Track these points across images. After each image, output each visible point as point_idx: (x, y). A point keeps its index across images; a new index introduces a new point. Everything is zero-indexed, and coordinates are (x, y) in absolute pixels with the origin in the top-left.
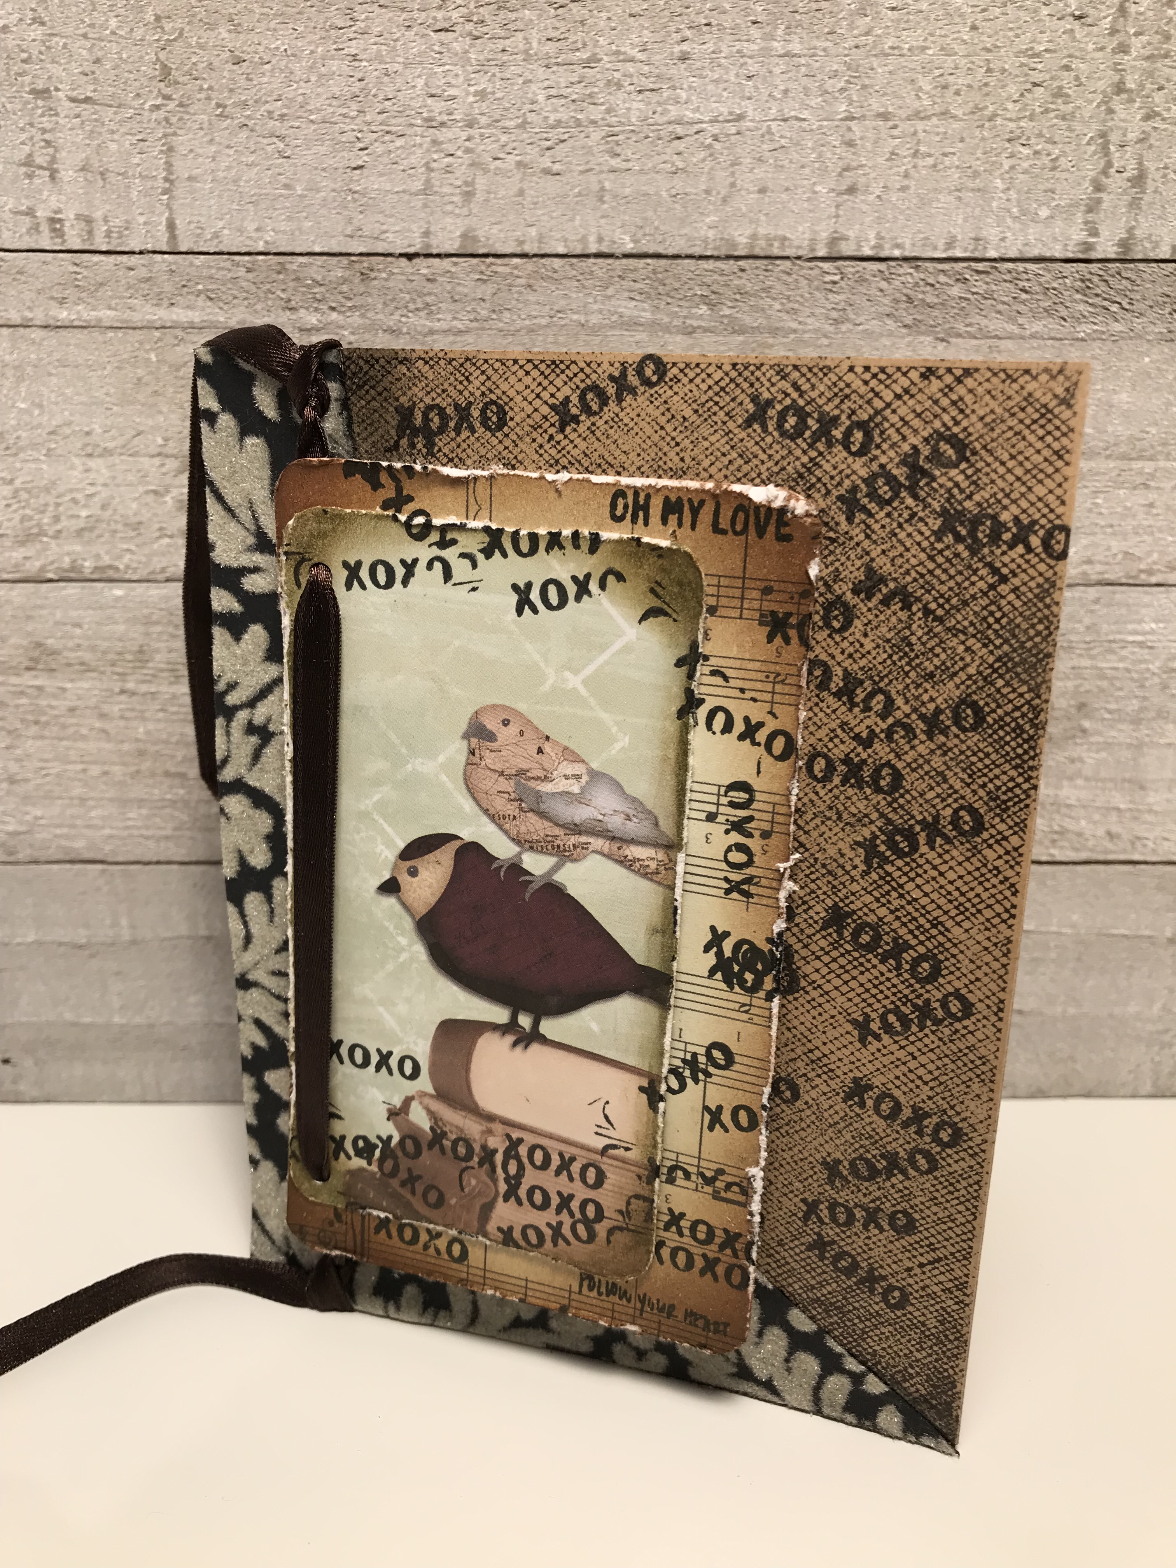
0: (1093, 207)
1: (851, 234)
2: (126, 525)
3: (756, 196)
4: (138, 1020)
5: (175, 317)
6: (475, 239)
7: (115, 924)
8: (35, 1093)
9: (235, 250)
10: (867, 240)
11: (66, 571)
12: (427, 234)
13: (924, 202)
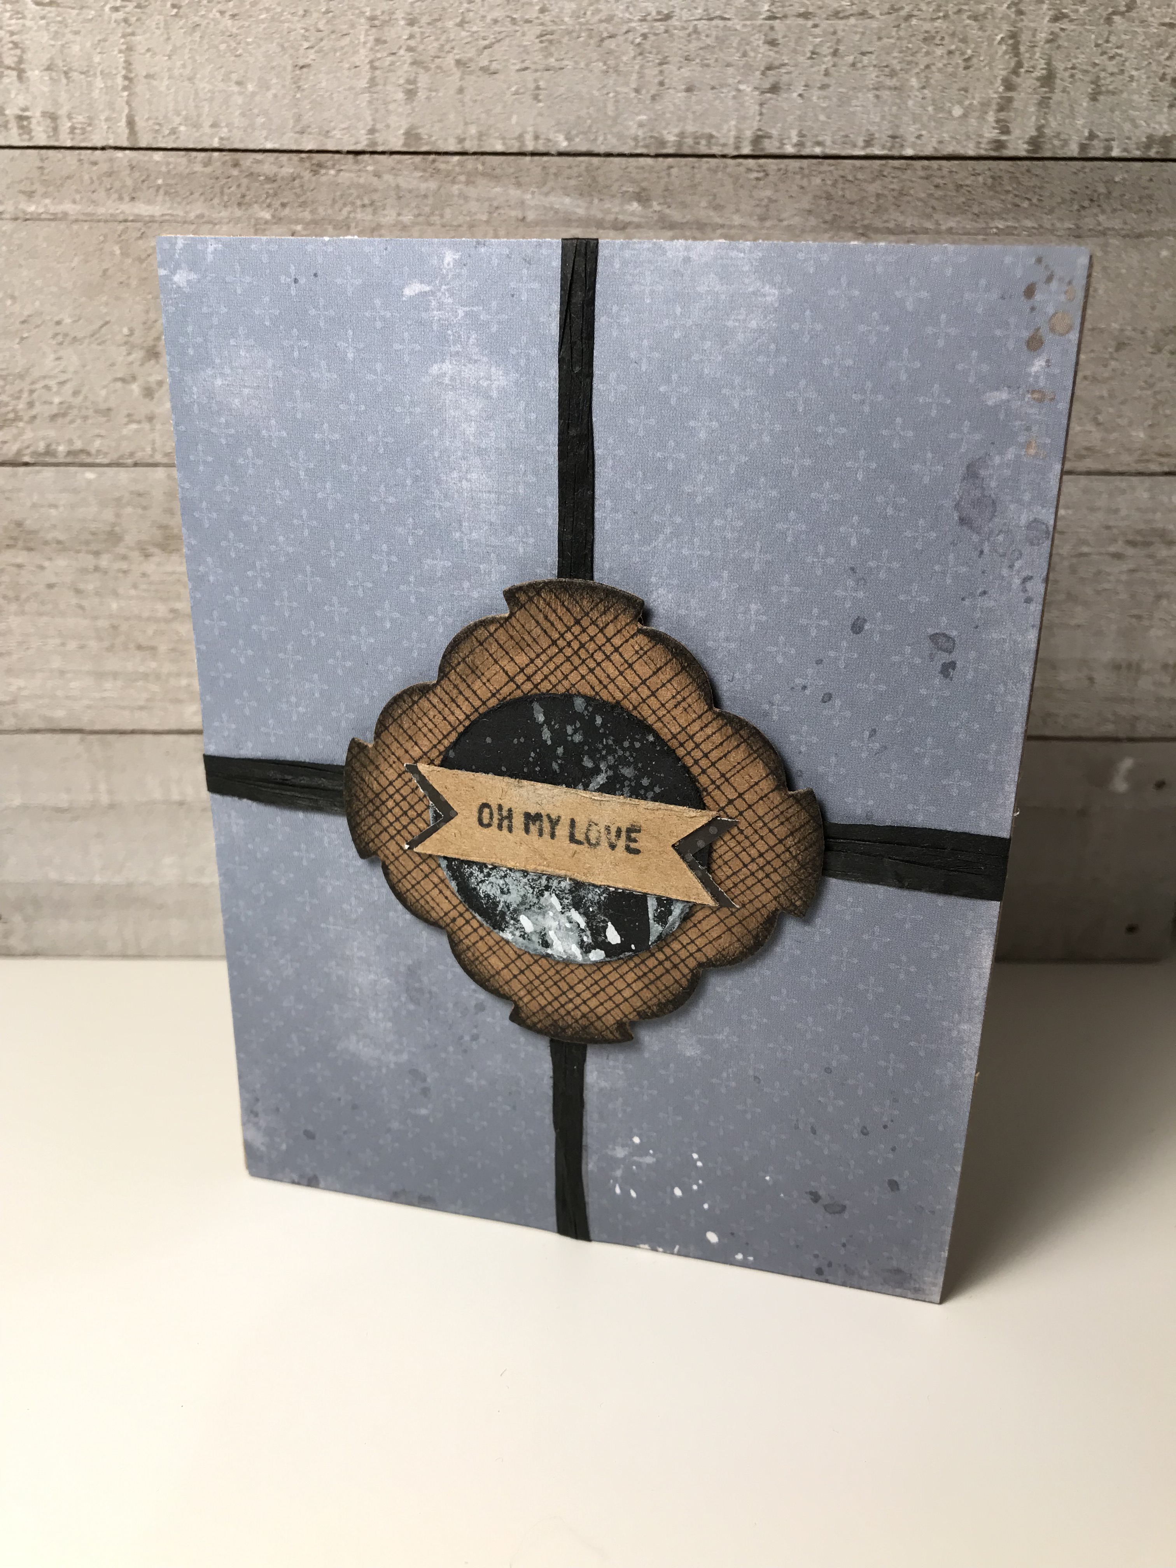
0: (1005, 105)
1: (774, 132)
2: (96, 411)
3: (684, 94)
4: (118, 879)
5: (136, 211)
6: (418, 138)
7: (94, 789)
8: (24, 947)
9: (191, 146)
10: (789, 138)
11: (40, 454)
12: (372, 131)
13: (844, 101)
